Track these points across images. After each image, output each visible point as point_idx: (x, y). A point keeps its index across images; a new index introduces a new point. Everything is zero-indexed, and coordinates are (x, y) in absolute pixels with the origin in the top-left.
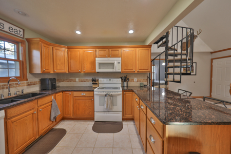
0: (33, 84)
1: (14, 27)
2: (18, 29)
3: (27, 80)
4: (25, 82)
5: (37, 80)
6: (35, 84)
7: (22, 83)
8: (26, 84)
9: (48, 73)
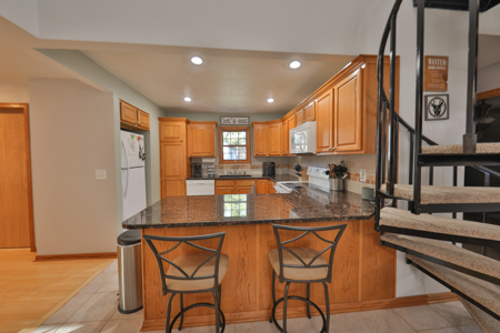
0: (256, 168)
1: (241, 119)
2: (244, 118)
3: (251, 163)
6: (258, 168)
7: (247, 166)
9: (264, 156)
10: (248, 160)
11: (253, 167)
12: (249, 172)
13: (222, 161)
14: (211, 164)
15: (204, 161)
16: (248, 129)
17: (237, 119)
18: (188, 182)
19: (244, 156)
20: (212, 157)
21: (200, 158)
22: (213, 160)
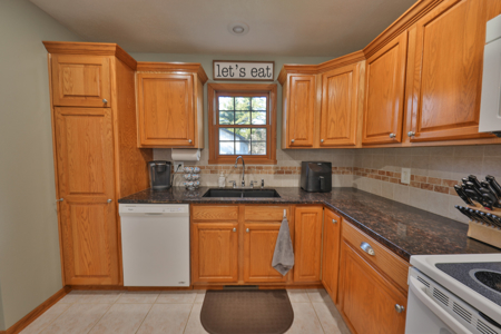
0: (287, 173)
1: (258, 66)
2: (264, 66)
3: (275, 162)
4: (272, 166)
5: (296, 164)
6: (290, 173)
7: (267, 168)
8: (273, 171)
9: (308, 148)
10: (271, 156)
11: (280, 172)
12: (272, 181)
13: (216, 158)
14: (192, 163)
15: (176, 156)
16: (273, 90)
17: (249, 67)
18: (123, 208)
19: (261, 150)
20: (191, 148)
21: (168, 150)
22: (196, 156)
